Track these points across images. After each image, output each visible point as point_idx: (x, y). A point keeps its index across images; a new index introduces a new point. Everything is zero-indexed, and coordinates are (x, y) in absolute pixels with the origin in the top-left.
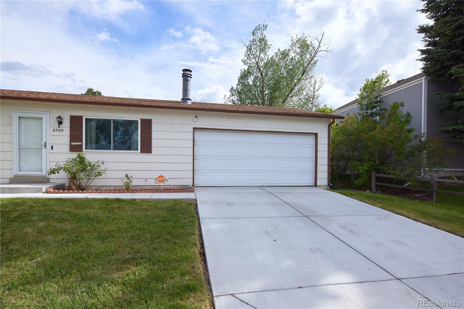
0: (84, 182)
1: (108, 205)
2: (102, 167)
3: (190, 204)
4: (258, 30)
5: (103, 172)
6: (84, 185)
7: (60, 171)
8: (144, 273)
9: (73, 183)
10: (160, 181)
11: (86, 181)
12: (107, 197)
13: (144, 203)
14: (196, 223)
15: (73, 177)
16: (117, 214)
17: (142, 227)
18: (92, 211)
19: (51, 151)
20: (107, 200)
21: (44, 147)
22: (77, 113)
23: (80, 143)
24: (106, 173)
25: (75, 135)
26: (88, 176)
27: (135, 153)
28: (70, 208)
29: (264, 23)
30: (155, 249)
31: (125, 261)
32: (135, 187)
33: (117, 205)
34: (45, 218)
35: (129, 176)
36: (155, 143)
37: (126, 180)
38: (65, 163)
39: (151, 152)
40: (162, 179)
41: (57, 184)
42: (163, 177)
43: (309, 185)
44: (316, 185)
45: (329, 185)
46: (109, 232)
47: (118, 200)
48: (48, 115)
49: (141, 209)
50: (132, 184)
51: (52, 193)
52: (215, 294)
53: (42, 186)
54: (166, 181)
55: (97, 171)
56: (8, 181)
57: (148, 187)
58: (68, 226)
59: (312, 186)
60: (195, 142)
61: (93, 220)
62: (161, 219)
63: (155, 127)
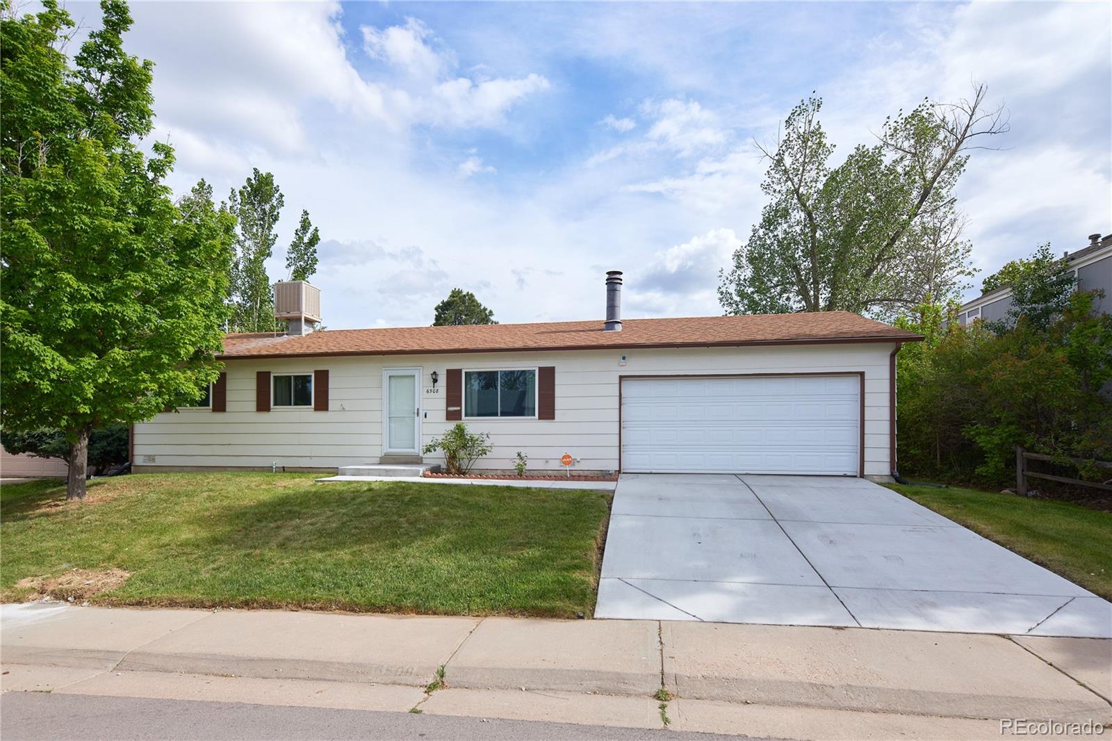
0: (464, 464)
1: (498, 493)
2: (487, 443)
3: (602, 497)
4: (799, 115)
5: (489, 449)
6: (465, 467)
7: (436, 448)
8: (537, 554)
9: (453, 464)
10: (566, 463)
11: (466, 461)
12: (496, 484)
13: (541, 493)
14: (604, 520)
15: (452, 457)
16: (509, 504)
17: (537, 519)
18: (482, 499)
19: (425, 420)
20: (496, 487)
21: (416, 415)
22: (454, 366)
23: (459, 408)
24: (492, 450)
25: (453, 397)
26: (469, 454)
27: (531, 419)
28: (458, 494)
29: (814, 96)
30: (549, 538)
31: (520, 544)
32: (532, 472)
33: (509, 494)
34: (437, 504)
35: (523, 455)
36: (559, 403)
37: (518, 461)
38: (443, 437)
39: (554, 418)
40: (568, 460)
41: (432, 466)
42: (569, 457)
43: (849, 474)
44: (862, 476)
45: (892, 475)
46: (502, 520)
47: (509, 488)
48: (421, 371)
49: (537, 500)
50: (527, 467)
51: (431, 477)
52: (602, 576)
53: (419, 469)
54: (576, 463)
55: (480, 448)
56: (378, 460)
57: (549, 472)
58: (460, 513)
59: (856, 476)
60: (623, 400)
61: (484, 509)
62: (561, 512)
63: (559, 379)
